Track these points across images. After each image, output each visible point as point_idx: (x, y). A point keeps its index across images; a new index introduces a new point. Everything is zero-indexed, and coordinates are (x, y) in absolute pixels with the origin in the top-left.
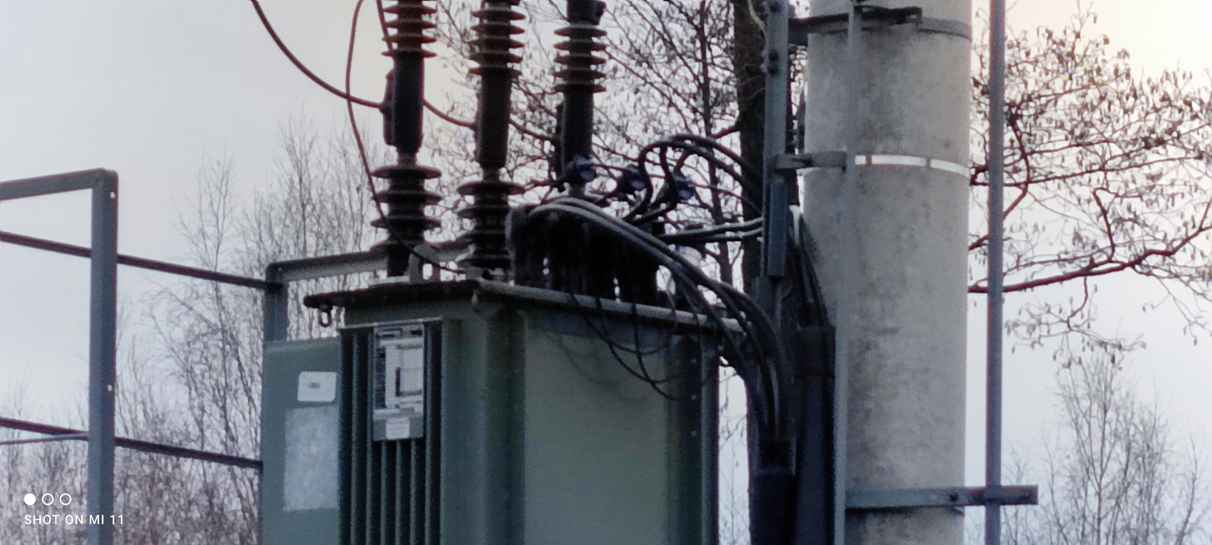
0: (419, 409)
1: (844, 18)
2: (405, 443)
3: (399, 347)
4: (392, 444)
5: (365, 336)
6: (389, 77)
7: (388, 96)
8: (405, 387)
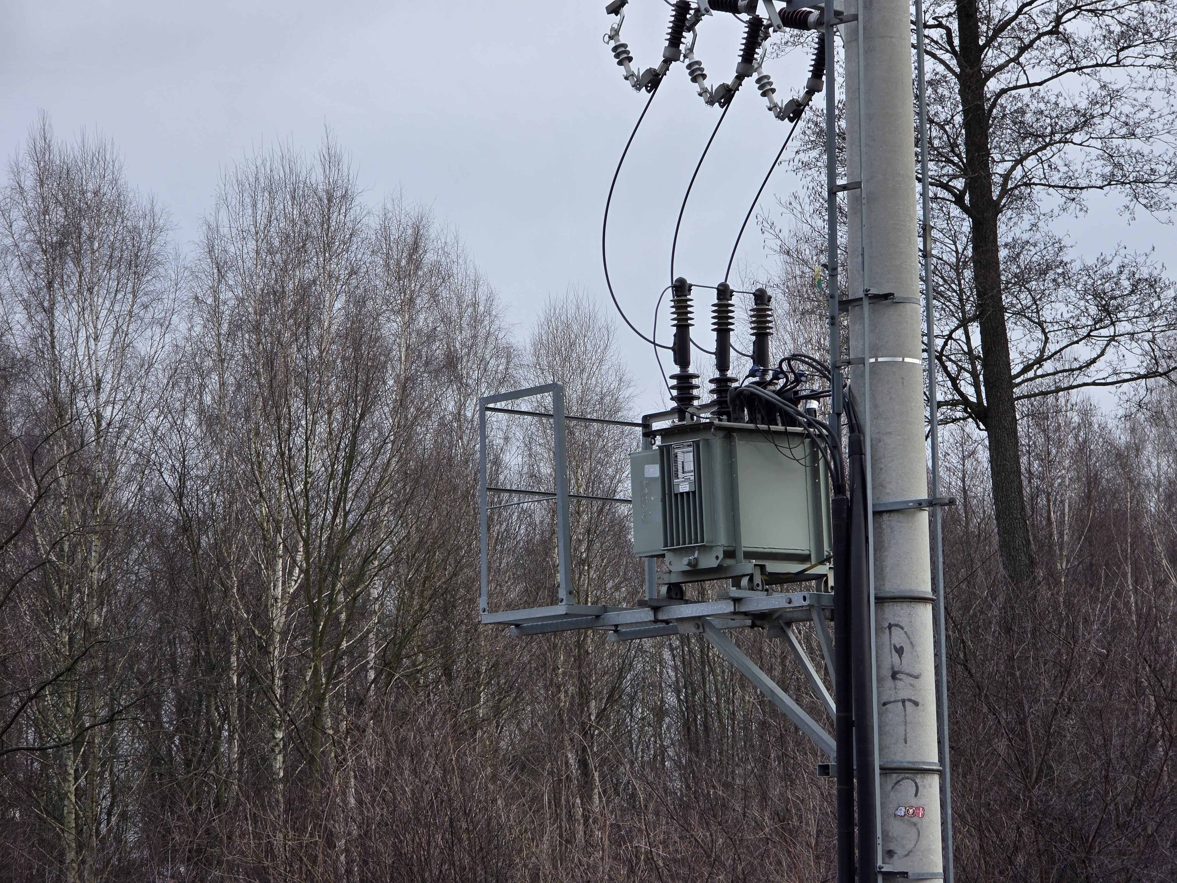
0: (692, 478)
1: (861, 299)
2: (688, 493)
3: (683, 452)
4: (682, 494)
5: (668, 448)
6: (675, 335)
7: (675, 344)
8: (686, 469)
